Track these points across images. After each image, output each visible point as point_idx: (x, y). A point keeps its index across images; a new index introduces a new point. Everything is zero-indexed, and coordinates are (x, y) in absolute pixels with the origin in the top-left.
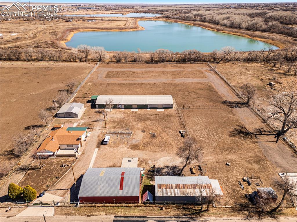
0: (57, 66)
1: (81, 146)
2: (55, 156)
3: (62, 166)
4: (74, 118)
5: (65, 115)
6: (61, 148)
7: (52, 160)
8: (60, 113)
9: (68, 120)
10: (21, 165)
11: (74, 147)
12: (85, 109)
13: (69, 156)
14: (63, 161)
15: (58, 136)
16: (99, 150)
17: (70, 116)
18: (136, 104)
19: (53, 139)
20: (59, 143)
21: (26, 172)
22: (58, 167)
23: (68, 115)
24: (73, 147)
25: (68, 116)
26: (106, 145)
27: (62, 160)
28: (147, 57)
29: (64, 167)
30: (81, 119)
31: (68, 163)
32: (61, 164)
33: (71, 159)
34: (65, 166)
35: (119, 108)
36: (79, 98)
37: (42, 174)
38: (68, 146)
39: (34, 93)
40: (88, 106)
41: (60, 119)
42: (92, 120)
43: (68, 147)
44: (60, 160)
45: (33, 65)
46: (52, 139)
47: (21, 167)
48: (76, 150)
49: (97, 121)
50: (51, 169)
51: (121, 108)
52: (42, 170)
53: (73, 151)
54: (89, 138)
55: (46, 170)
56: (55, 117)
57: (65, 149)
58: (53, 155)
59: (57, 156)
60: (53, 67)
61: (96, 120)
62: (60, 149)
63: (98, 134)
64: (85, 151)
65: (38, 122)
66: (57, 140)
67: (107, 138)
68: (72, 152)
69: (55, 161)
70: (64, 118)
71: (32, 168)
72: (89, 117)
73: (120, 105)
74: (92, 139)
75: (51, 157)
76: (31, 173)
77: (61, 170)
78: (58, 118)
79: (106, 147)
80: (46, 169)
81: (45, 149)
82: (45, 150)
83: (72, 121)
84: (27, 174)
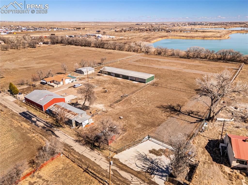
2: (47, 84)
18: (122, 75)
28: (183, 53)
35: (112, 76)
51: (113, 76)
73: (112, 73)
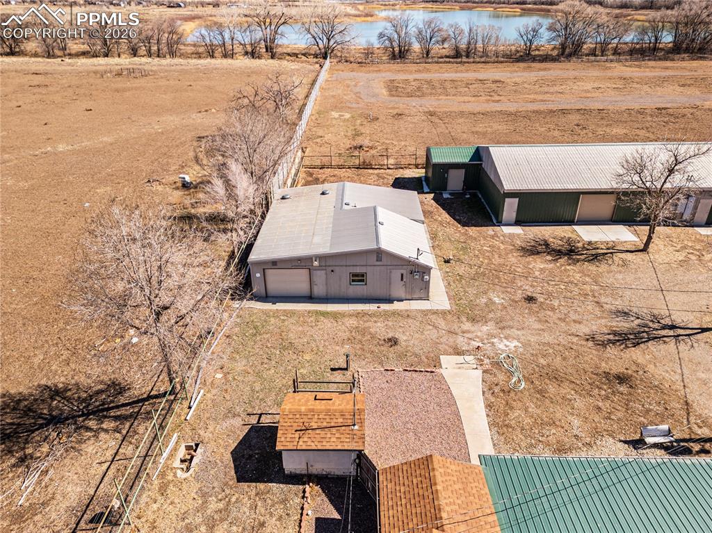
0: (166, 68)
4: (390, 301)
5: (320, 277)
8: (275, 263)
9: (352, 322)
17: (358, 289)
23: (346, 278)
25: (342, 284)
36: (330, 167)
39: (61, 147)
41: (276, 314)
45: (69, 64)
60: (152, 71)
78: (254, 305)
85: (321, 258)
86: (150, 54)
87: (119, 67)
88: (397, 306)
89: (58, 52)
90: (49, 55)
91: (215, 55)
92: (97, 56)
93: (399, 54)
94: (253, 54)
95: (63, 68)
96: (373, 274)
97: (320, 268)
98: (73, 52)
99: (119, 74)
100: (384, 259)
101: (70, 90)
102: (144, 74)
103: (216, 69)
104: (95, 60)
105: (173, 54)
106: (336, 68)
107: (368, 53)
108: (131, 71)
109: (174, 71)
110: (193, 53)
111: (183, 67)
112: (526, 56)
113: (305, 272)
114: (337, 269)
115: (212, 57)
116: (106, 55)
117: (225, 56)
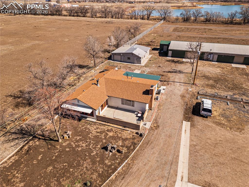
0: (118, 21)
1: (150, 108)
2: (95, 117)
3: (105, 148)
6: (110, 103)
7: (88, 126)
8: (116, 53)
9: (126, 65)
10: (27, 122)
11: (137, 107)
12: (151, 56)
13: (126, 125)
14: (111, 134)
15: (107, 80)
16: (192, 126)
17: (129, 61)
19: (97, 81)
20: (107, 92)
21: (27, 143)
22: (95, 148)
23: (127, 58)
24: (133, 106)
26: (207, 117)
27: (108, 130)
29: (111, 154)
30: (146, 66)
31: (120, 143)
32: (104, 141)
33: (128, 133)
34: (114, 151)
35: (207, 60)
37: (55, 160)
38: (124, 101)
40: (155, 54)
41: (114, 62)
42: (164, 70)
43: (123, 104)
44: (104, 131)
45: (96, 20)
46: (96, 83)
47: (24, 126)
48: (139, 115)
49: (172, 72)
50: (80, 149)
52: (61, 146)
53: (134, 115)
54: (164, 97)
55: (67, 149)
56: (108, 60)
57: (117, 108)
58: (92, 114)
59: (100, 118)
61: (170, 70)
62: (106, 107)
63: (180, 93)
64: (160, 121)
65: (84, 62)
66: (104, 86)
67: (208, 103)
68: (131, 118)
69: (93, 130)
70: (121, 62)
71: (43, 136)
72: (159, 65)
73: (211, 54)
74: (169, 100)
75: (88, 119)
76: (36, 148)
77: (102, 161)
78: (111, 61)
79: (208, 122)
80: (69, 145)
81: (78, 98)
82: (78, 101)
83: (132, 67)
84: (26, 147)
85: (123, 53)
86: (116, 18)
87: (107, 21)
88: (135, 64)
89: (94, 16)
90: (92, 17)
91: (133, 18)
92: (103, 18)
93: (186, 20)
94: (143, 19)
95: (94, 20)
96: (131, 58)
97: (123, 56)
98: (98, 16)
99: (106, 23)
100: (133, 55)
101: (94, 26)
102: (112, 23)
103: (131, 22)
104: (102, 19)
105: (121, 18)
106: (165, 23)
107: (177, 19)
108: (109, 22)
109: (120, 22)
110: (127, 18)
111: (122, 22)
112: (231, 22)
113: (120, 56)
114: (125, 56)
115: (132, 19)
116: (105, 18)
117: (135, 19)
